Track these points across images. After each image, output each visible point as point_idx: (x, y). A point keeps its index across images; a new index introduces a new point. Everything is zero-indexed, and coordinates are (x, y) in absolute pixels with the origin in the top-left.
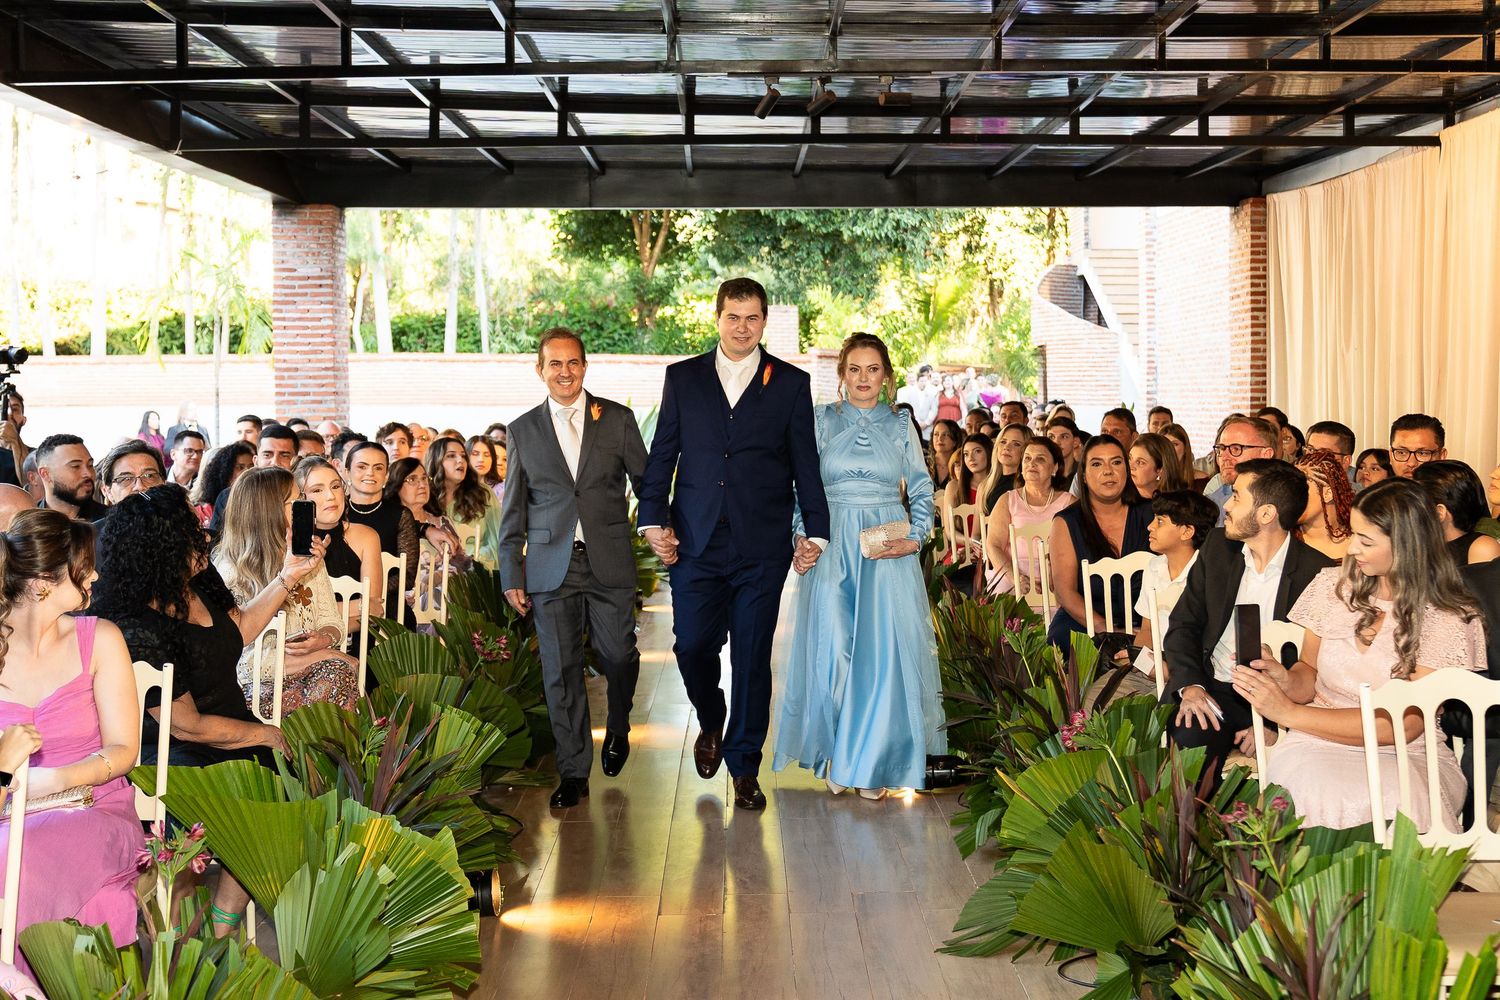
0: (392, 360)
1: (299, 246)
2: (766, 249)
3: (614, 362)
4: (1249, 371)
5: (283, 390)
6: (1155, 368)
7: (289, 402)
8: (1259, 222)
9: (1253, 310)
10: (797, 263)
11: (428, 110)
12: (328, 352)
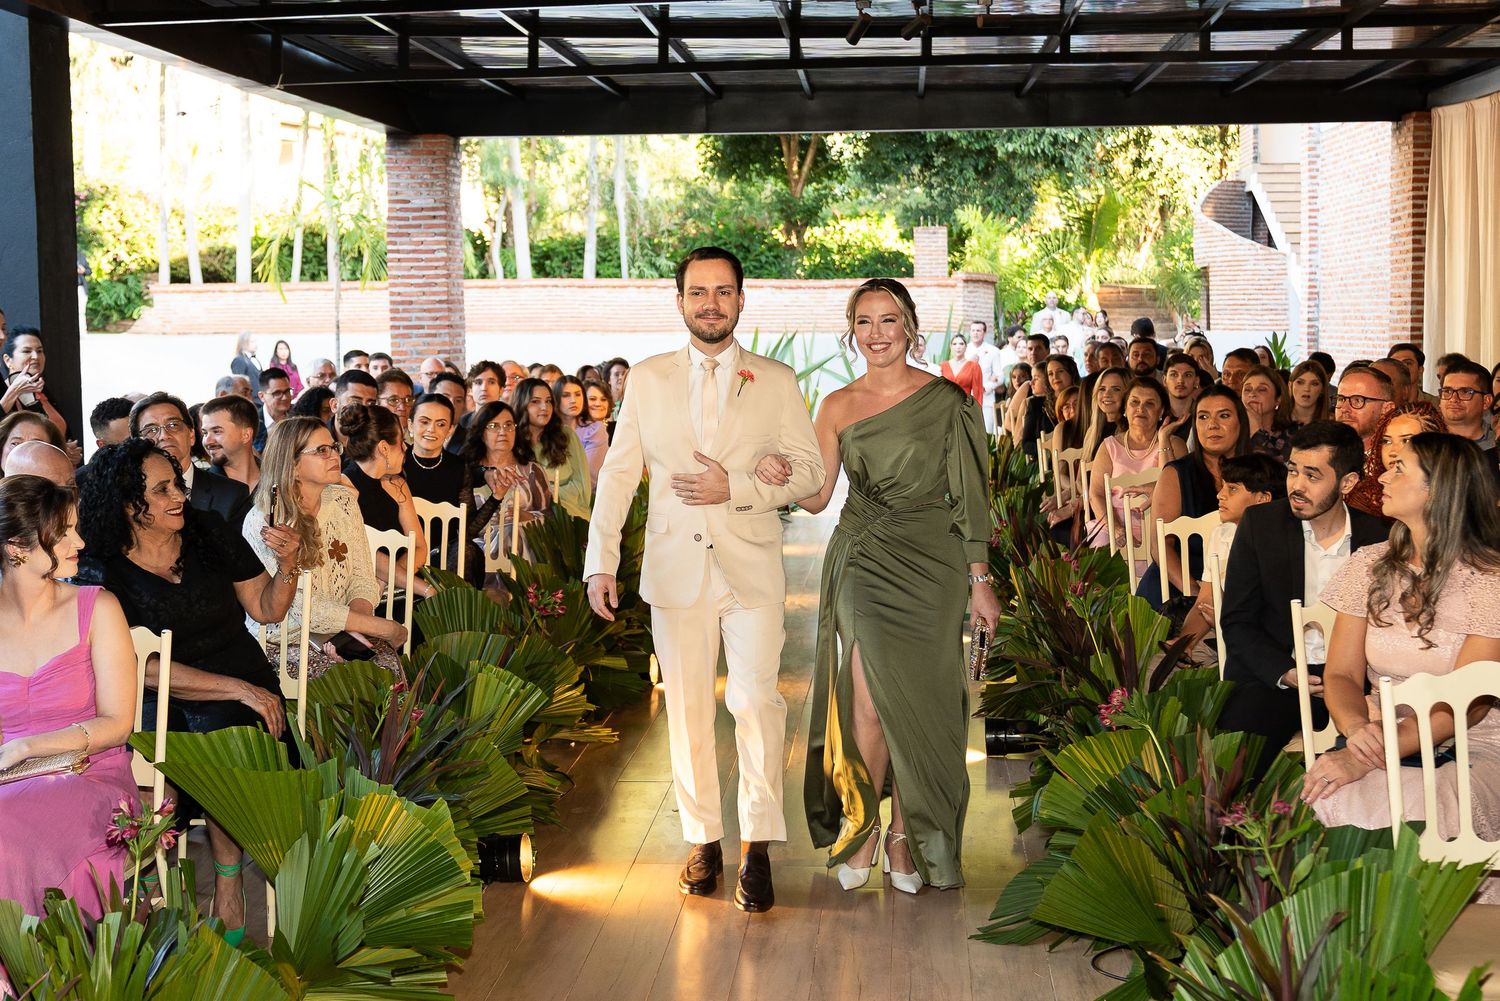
0: (531, 286)
1: (412, 177)
2: (916, 169)
3: (756, 287)
4: (1409, 299)
5: (397, 323)
6: (1317, 293)
7: (403, 336)
8: (1422, 137)
9: (1415, 233)
10: (949, 180)
11: (527, 39)
12: (442, 285)
